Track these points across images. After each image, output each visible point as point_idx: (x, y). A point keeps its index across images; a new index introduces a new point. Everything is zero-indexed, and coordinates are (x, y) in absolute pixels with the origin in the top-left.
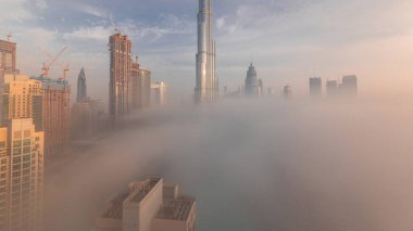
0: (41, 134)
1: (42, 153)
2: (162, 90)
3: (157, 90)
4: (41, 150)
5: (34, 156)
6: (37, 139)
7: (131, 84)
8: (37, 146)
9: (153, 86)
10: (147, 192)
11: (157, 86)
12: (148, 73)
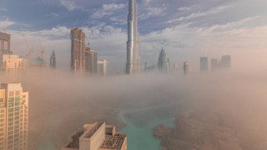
0: (27, 94)
1: (27, 105)
2: (105, 65)
3: (102, 65)
4: (27, 103)
5: (22, 107)
6: (24, 97)
7: (84, 61)
8: (24, 101)
9: (99, 62)
10: (95, 131)
11: (102, 62)
12: (96, 54)
